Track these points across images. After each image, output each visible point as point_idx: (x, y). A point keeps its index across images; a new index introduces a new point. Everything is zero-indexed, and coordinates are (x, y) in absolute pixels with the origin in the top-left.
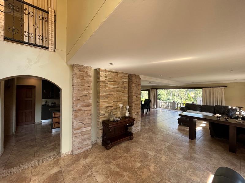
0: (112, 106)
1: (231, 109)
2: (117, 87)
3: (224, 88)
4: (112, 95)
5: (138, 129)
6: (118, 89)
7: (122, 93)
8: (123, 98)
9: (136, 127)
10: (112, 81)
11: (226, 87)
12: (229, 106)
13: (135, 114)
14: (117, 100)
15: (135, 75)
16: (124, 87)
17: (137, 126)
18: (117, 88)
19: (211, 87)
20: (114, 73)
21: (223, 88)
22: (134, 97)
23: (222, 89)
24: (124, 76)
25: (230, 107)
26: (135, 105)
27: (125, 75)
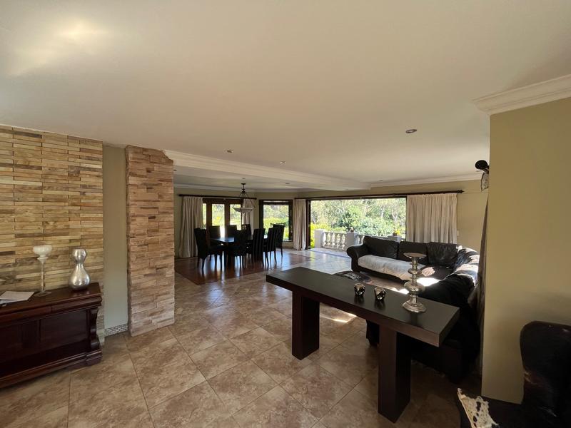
0: (12, 253)
1: (463, 252)
2: (40, 184)
3: (455, 194)
4: (12, 212)
5: (162, 319)
6: (44, 192)
7: (71, 208)
8: (73, 225)
9: (151, 315)
10: (10, 165)
11: (461, 192)
12: (458, 245)
13: (145, 275)
14: (41, 231)
15: (145, 150)
16: (84, 187)
17: (156, 310)
18: (42, 188)
19: (425, 193)
20: (16, 136)
21: (452, 194)
22: (139, 219)
23: (451, 197)
24: (81, 150)
25: (460, 248)
26: (147, 245)
27: (82, 146)
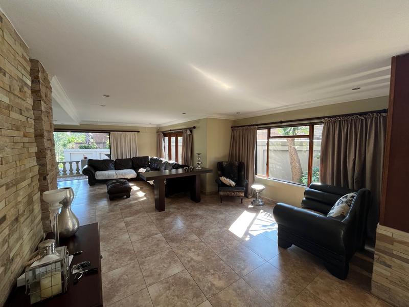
0: (4, 219)
2: (8, 101)
6: (11, 114)
11: (139, 132)
18: (9, 108)
25: (150, 157)
